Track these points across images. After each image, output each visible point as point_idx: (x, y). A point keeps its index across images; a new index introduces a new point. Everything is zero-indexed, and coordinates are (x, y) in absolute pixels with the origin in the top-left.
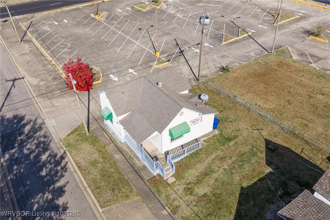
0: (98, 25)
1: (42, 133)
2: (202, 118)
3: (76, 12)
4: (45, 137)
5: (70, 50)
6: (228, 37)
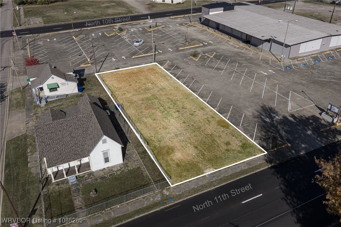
0: (72, 43)
1: (4, 88)
2: (67, 83)
3: (66, 34)
4: (4, 90)
5: (44, 55)
6: (140, 54)
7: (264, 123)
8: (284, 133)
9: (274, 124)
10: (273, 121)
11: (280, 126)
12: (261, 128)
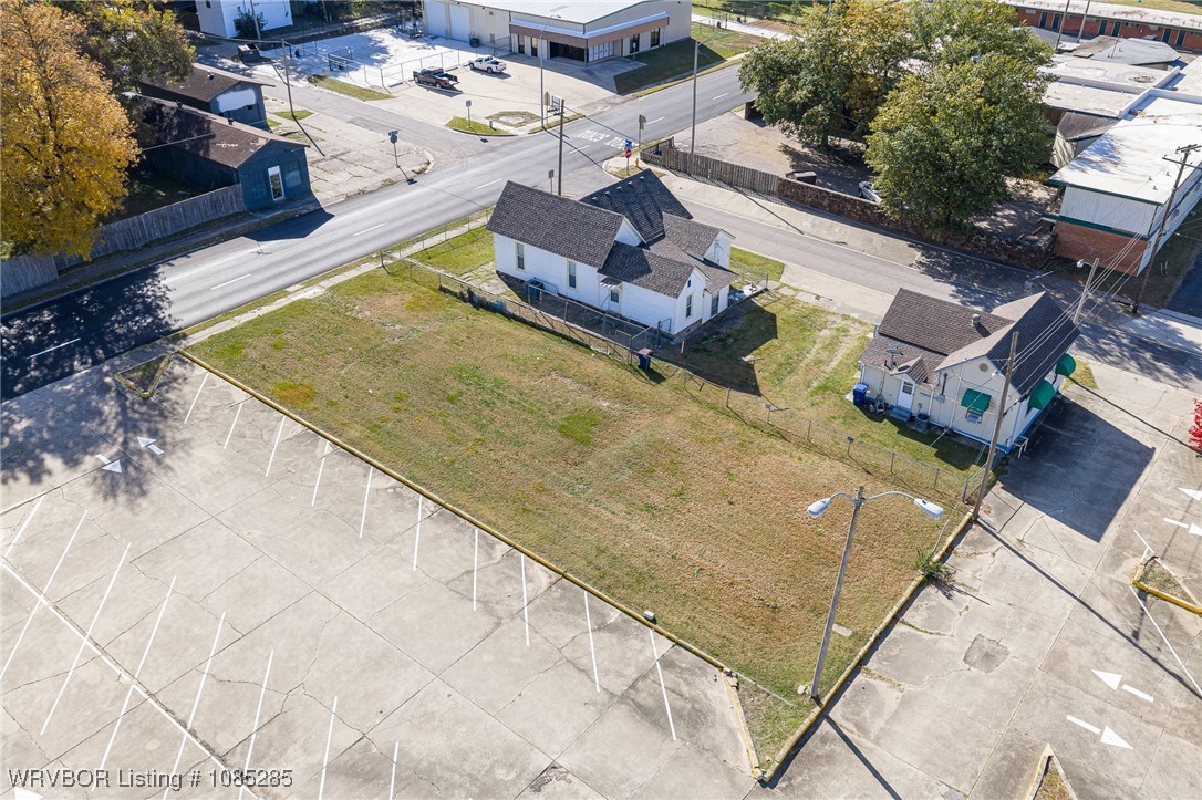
7: (161, 426)
8: (106, 409)
9: (126, 432)
10: (125, 443)
11: (108, 429)
12: (174, 409)
